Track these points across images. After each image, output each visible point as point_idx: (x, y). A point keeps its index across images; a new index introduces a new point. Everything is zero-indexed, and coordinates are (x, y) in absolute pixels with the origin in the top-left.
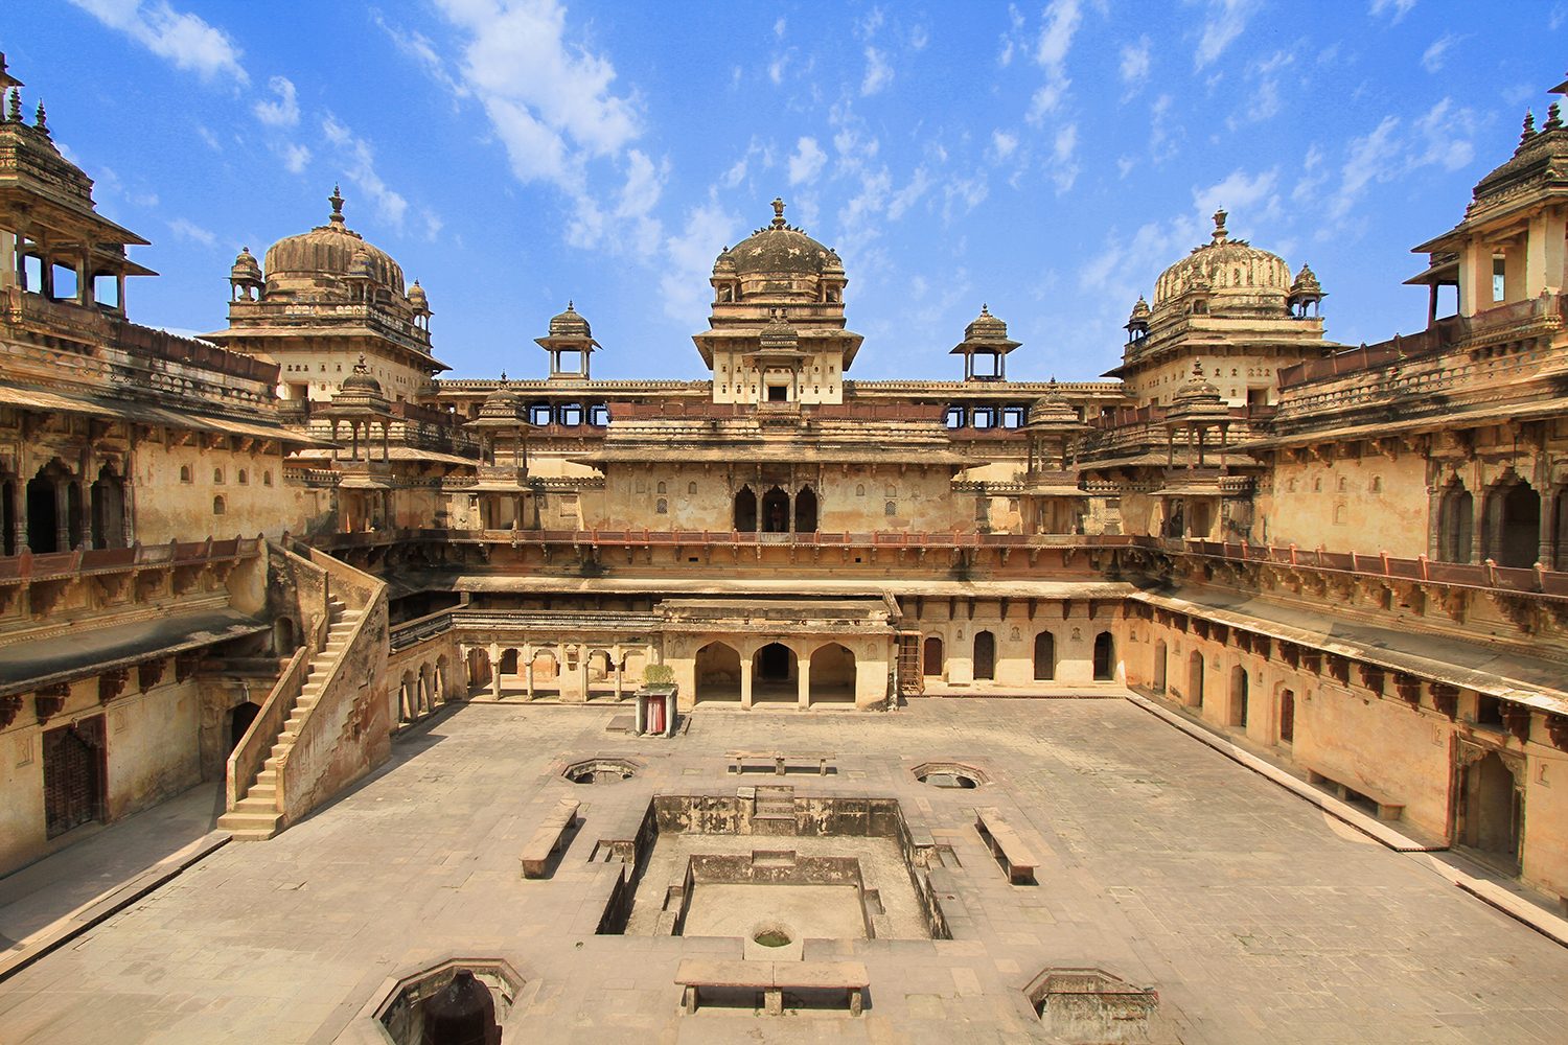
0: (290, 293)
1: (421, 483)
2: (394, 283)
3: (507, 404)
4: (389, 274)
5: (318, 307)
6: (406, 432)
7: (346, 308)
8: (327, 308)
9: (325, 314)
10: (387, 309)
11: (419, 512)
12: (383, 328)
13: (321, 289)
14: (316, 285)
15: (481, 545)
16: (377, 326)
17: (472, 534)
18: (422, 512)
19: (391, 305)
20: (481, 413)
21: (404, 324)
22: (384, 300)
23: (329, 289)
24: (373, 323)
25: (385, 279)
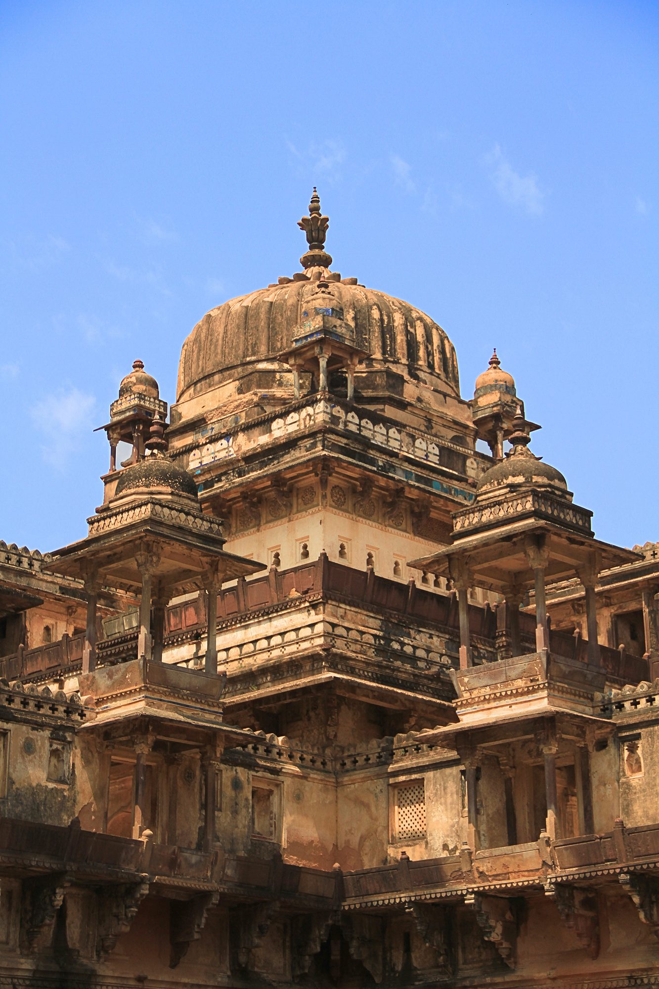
0: (197, 425)
1: (361, 761)
2: (412, 354)
3: (513, 487)
4: (400, 338)
5: (241, 435)
6: (326, 635)
7: (289, 419)
8: (256, 431)
9: (252, 445)
10: (390, 412)
11: (355, 841)
12: (372, 453)
13: (248, 396)
14: (240, 391)
15: (470, 900)
16: (356, 447)
17: (448, 870)
18: (363, 839)
19: (403, 405)
20: (458, 528)
21: (442, 449)
22: (381, 394)
23: (263, 391)
24: (343, 441)
25: (388, 349)
